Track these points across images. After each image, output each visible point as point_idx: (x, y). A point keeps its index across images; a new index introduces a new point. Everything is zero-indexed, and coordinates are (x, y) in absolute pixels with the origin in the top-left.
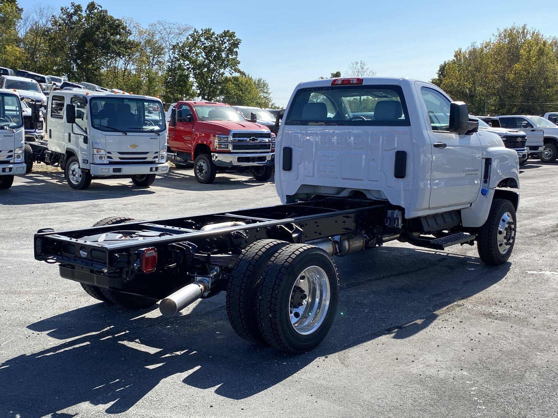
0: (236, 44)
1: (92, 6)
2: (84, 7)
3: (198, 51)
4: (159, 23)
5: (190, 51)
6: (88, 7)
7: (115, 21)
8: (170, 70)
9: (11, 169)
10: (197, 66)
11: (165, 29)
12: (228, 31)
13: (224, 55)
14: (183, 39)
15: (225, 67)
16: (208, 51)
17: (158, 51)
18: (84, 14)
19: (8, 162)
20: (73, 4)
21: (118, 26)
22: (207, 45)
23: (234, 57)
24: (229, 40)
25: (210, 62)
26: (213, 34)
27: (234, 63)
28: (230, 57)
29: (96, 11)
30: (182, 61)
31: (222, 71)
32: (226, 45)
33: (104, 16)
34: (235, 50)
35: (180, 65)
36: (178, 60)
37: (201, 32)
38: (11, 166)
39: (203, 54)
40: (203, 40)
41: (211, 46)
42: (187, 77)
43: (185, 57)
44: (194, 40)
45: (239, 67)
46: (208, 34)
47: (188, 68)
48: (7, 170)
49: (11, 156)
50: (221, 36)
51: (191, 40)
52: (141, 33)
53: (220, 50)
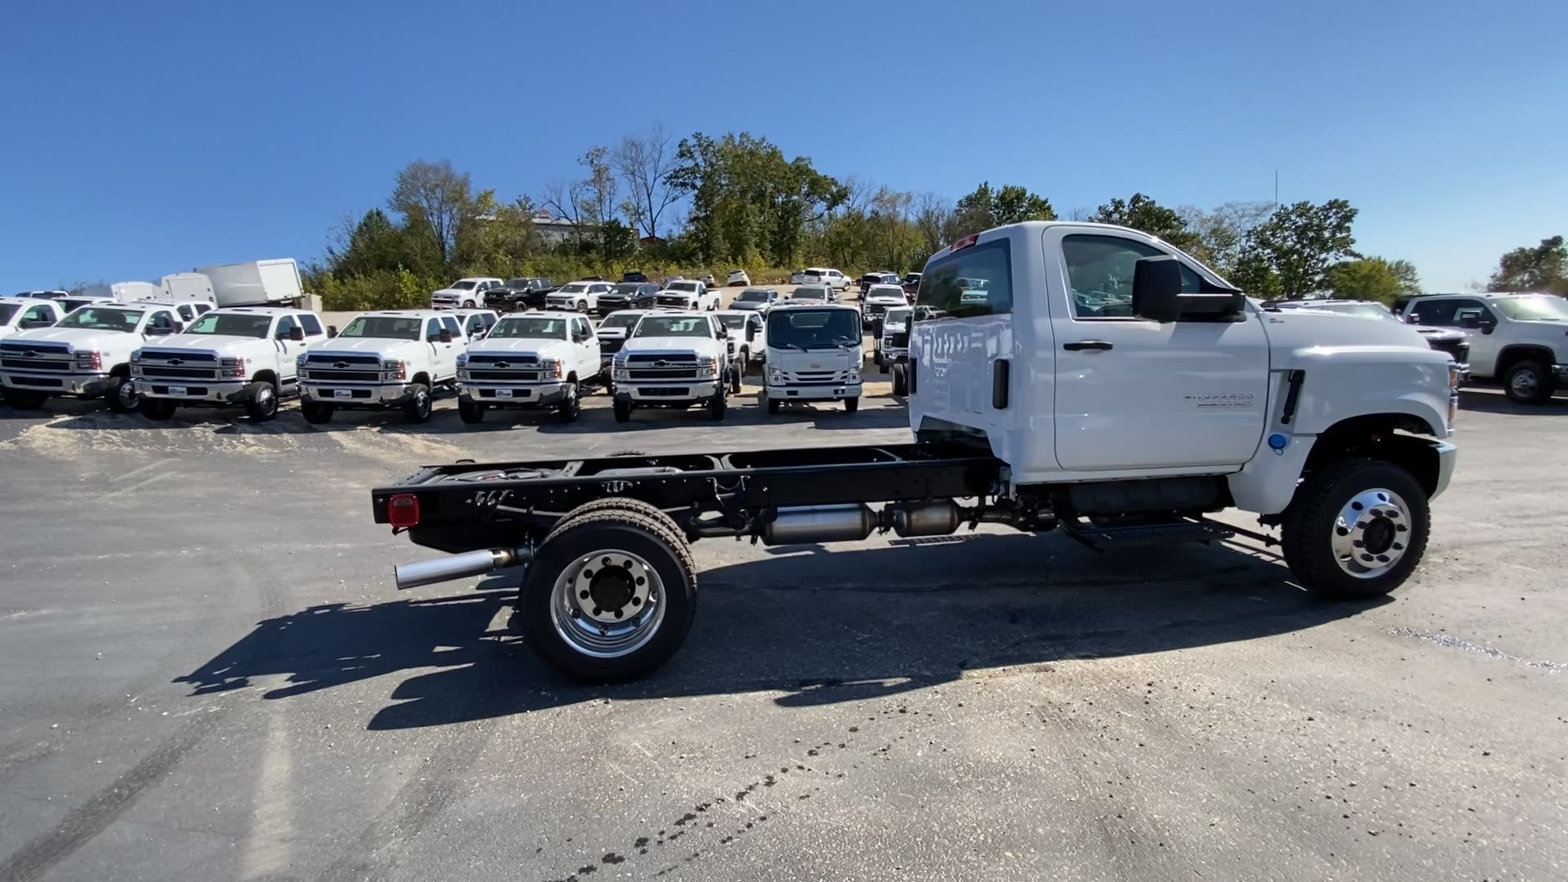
0: (1348, 217)
1: (1136, 199)
2: (1127, 203)
3: (1286, 234)
4: (1228, 205)
5: (1273, 235)
6: (1132, 200)
7: (1165, 212)
8: (1241, 262)
9: (843, 391)
10: (1281, 253)
11: (1236, 212)
12: (1336, 201)
13: (1327, 234)
14: (1265, 219)
15: (1328, 250)
16: (1301, 232)
17: (1226, 241)
18: (1126, 210)
19: (842, 384)
20: (1113, 201)
21: (1169, 217)
22: (1300, 223)
23: (1344, 235)
24: (1337, 213)
25: (1304, 246)
26: (1312, 208)
27: (1345, 244)
28: (1338, 235)
29: (1141, 204)
30: (1260, 250)
31: (1323, 256)
32: (1332, 220)
33: (1151, 208)
34: (1347, 225)
35: (1257, 255)
36: (1255, 249)
37: (1291, 208)
38: (844, 387)
39: (1294, 237)
40: (1293, 218)
41: (1306, 225)
42: (1267, 269)
43: (1264, 243)
44: (1280, 220)
45: (1354, 248)
46: (1303, 209)
47: (1269, 258)
48: (840, 392)
49: (845, 377)
50: (1324, 209)
51: (1275, 220)
52: (1203, 222)
53: (1321, 228)
